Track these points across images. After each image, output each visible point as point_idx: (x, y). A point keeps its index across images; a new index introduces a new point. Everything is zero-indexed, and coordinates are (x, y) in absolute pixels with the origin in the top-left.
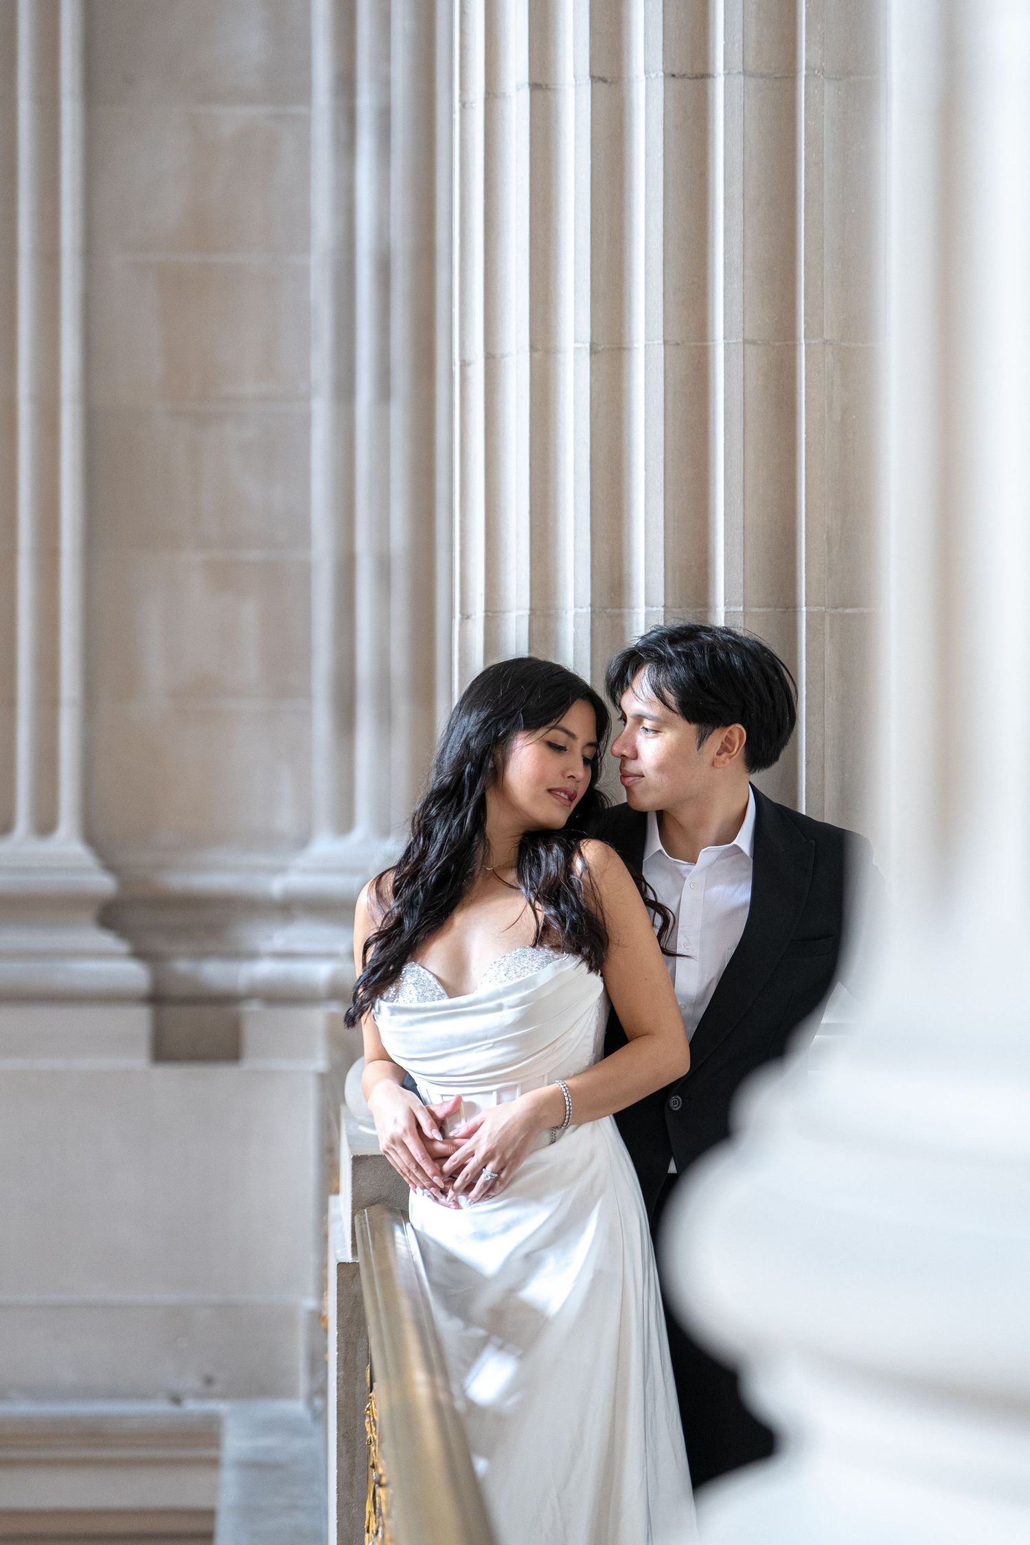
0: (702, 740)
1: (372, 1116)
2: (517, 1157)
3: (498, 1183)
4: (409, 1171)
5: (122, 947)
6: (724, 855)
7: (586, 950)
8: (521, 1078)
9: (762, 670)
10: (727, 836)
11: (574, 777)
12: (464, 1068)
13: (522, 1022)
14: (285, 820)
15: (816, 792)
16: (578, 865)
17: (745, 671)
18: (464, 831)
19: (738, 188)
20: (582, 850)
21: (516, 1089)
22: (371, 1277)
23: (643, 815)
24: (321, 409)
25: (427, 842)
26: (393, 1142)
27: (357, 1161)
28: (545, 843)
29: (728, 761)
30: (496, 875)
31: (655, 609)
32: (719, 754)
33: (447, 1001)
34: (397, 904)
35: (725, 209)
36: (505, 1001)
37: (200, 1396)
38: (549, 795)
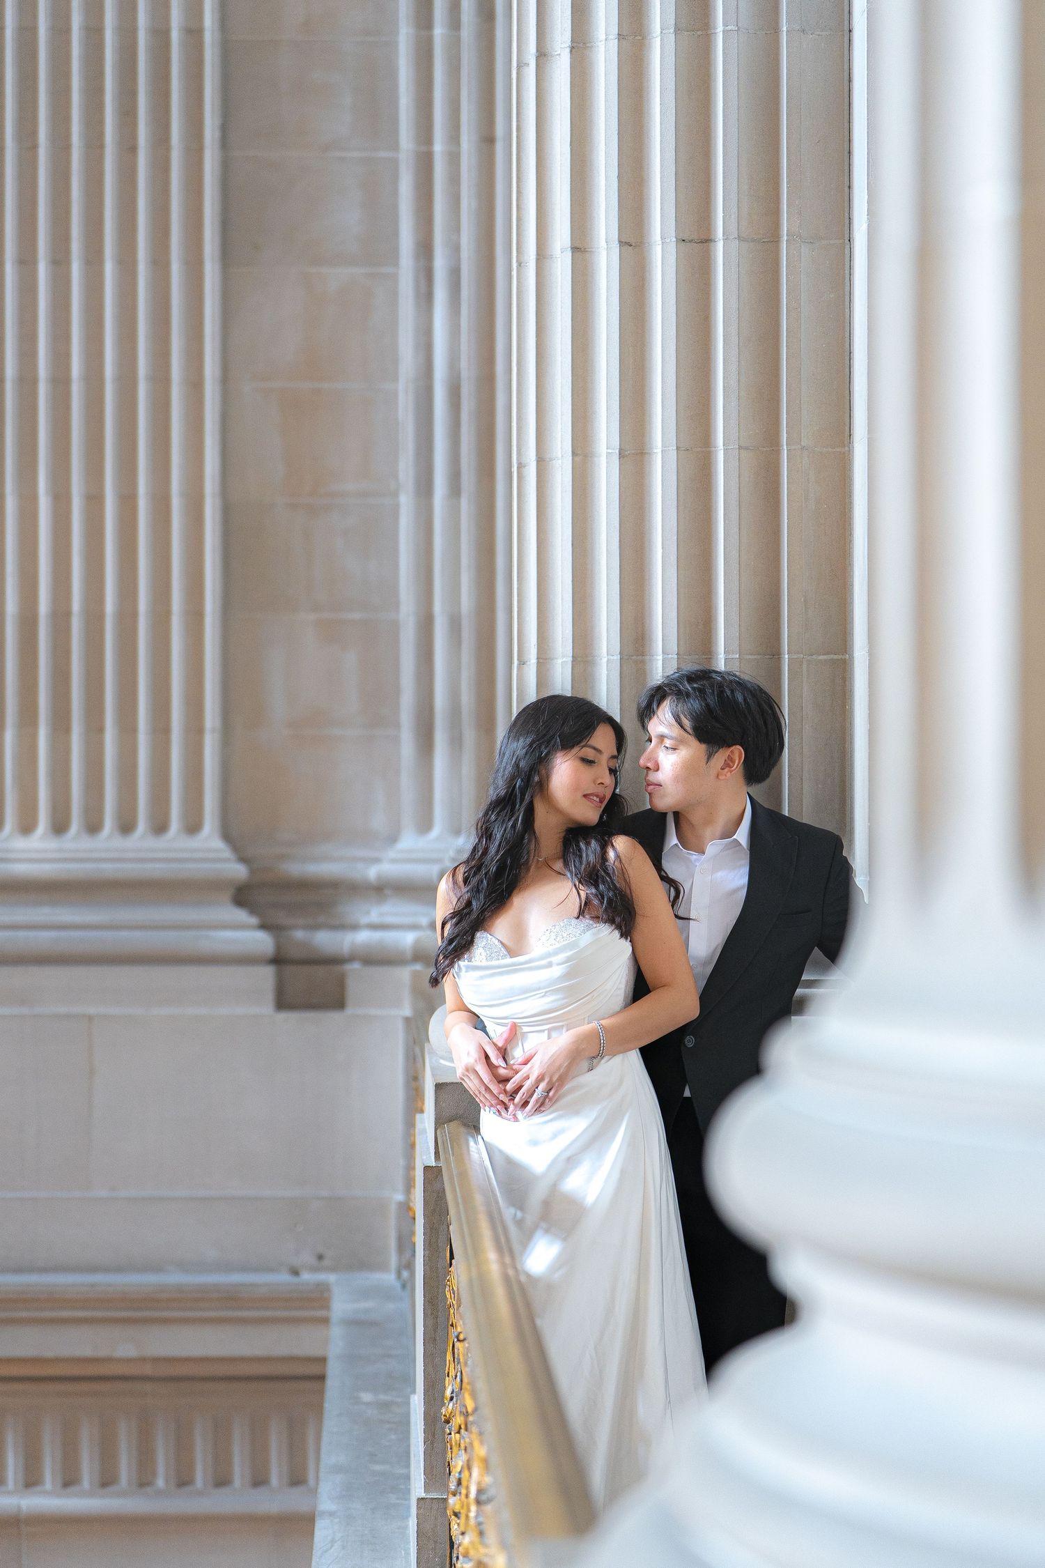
0: (710, 756)
1: (450, 1052)
2: (562, 1080)
3: (547, 1100)
4: (480, 1093)
5: (254, 920)
6: (727, 847)
7: (618, 920)
8: (568, 1019)
9: (759, 705)
10: (729, 833)
11: (603, 784)
12: (522, 1012)
13: (568, 975)
14: (379, 821)
15: (796, 798)
16: (611, 854)
17: (745, 705)
18: (516, 831)
19: (734, 330)
20: (614, 844)
21: (563, 1028)
22: (451, 1178)
23: (663, 816)
24: (406, 502)
25: (488, 841)
26: (467, 1070)
27: (439, 1087)
28: (584, 839)
29: (729, 774)
30: (547, 864)
31: (670, 656)
32: (722, 769)
33: (509, 961)
34: (466, 890)
35: (724, 345)
36: (555, 959)
37: (314, 1269)
38: (584, 799)
